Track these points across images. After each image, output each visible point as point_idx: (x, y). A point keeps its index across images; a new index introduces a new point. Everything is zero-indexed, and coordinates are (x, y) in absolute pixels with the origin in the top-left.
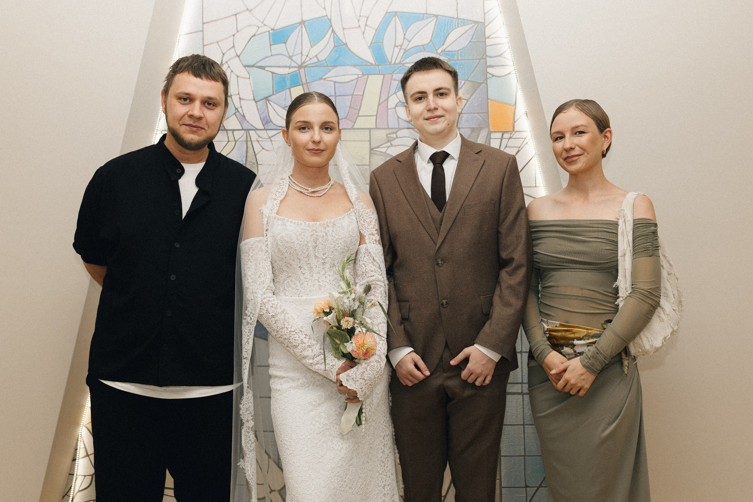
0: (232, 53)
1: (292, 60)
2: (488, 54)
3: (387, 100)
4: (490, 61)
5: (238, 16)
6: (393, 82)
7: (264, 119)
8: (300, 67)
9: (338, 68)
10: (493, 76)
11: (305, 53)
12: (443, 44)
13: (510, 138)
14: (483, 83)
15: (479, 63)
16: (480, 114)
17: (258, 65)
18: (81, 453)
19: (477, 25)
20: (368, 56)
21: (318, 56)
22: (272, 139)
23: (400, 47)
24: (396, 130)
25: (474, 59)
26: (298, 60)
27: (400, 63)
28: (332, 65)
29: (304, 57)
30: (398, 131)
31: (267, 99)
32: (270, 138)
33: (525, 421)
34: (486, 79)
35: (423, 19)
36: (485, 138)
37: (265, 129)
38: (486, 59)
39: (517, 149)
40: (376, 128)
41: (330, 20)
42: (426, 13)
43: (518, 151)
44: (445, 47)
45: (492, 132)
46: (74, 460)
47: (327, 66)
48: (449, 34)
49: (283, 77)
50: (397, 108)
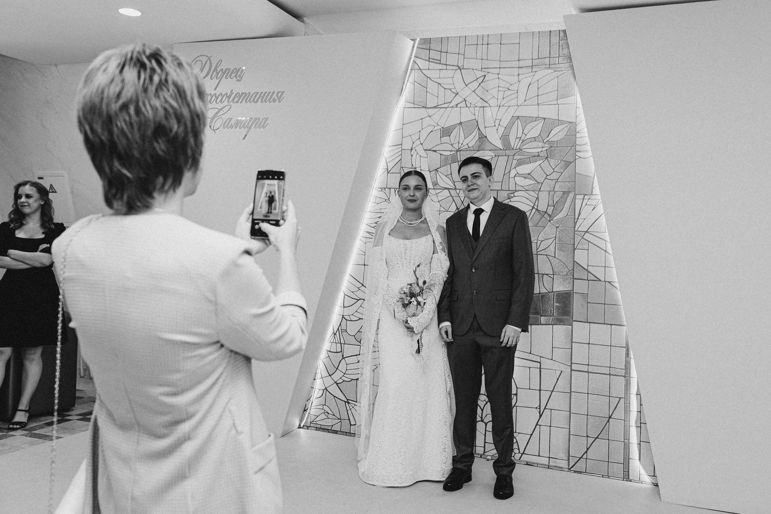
0: (418, 142)
1: (453, 146)
2: (577, 143)
3: (510, 172)
4: (578, 148)
5: (423, 119)
6: (514, 160)
7: (434, 182)
8: (457, 151)
9: (480, 151)
10: (580, 157)
11: (461, 143)
12: (548, 137)
13: (589, 199)
14: (573, 162)
15: (571, 149)
16: (570, 183)
17: (433, 149)
18: (319, 376)
19: (571, 124)
20: (499, 144)
21: (468, 144)
22: (438, 195)
23: (519, 139)
24: (515, 191)
25: (567, 147)
26: (456, 146)
27: (519, 149)
28: (477, 149)
29: (460, 145)
30: (515, 192)
31: (436, 170)
32: (436, 194)
33: (589, 391)
34: (575, 159)
35: (536, 121)
36: (572, 198)
37: (434, 189)
38: (575, 146)
39: (593, 207)
40: (502, 190)
41: (477, 122)
42: (538, 117)
43: (594, 208)
44: (549, 138)
45: (577, 194)
46: (315, 379)
47: (474, 150)
48: (552, 130)
49: (447, 157)
50: (515, 177)
